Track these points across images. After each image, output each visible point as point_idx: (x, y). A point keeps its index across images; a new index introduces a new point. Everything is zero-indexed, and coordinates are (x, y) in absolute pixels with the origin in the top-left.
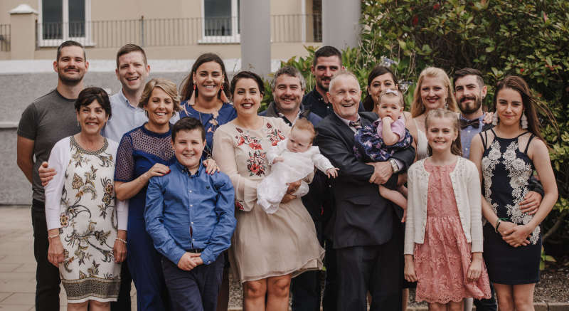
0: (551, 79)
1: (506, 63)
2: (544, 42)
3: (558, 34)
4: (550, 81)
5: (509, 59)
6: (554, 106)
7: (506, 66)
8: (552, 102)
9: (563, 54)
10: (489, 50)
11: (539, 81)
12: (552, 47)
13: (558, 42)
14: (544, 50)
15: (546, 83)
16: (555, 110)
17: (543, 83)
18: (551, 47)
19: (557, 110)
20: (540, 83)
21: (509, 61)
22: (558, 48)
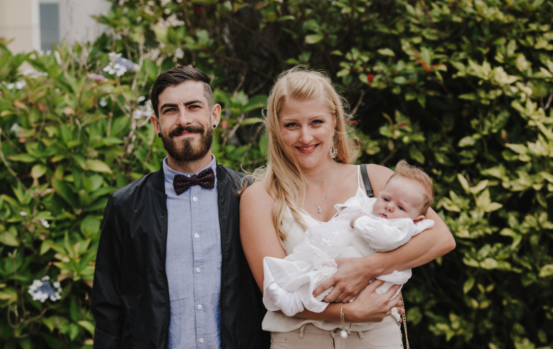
0: (431, 93)
1: (343, 64)
2: (420, 26)
3: (446, 10)
4: (428, 98)
5: (348, 56)
6: (439, 144)
7: (340, 69)
8: (436, 137)
9: (452, 47)
10: (310, 40)
11: (409, 97)
12: (433, 34)
13: (444, 24)
14: (417, 40)
15: (422, 102)
16: (440, 152)
17: (415, 102)
18: (430, 34)
19: (443, 152)
20: (410, 102)
21: (347, 61)
22: (444, 35)
